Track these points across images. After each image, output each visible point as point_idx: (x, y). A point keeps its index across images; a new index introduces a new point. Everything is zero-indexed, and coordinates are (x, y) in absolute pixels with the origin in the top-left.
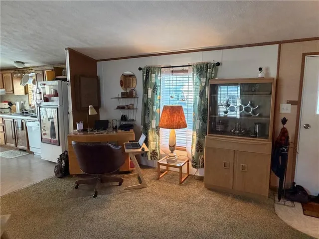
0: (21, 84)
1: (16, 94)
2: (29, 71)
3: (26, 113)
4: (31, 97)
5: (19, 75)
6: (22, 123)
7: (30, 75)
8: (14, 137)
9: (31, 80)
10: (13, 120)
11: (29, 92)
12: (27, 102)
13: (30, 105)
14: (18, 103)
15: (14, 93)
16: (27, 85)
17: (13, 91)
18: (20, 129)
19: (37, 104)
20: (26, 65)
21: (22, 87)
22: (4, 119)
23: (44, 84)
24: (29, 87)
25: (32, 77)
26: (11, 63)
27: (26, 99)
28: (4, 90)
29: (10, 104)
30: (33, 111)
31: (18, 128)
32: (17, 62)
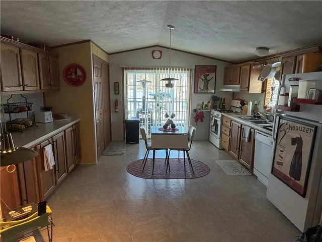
0: (258, 80)
1: (251, 91)
2: (273, 60)
3: (257, 117)
4: (268, 96)
5: (259, 66)
6: (250, 132)
7: (274, 65)
8: (238, 147)
9: (273, 74)
10: (242, 125)
11: (267, 89)
12: (262, 103)
13: (265, 108)
14: (251, 103)
15: (248, 90)
16: (267, 79)
17: (248, 88)
18: (246, 139)
19: (277, 112)
20: (271, 52)
21: (260, 83)
22: (233, 122)
23: (297, 80)
24: (268, 82)
25: (275, 68)
26: (251, 51)
27: (261, 98)
28: (239, 86)
29: (243, 103)
30: (267, 117)
31: (245, 137)
32: (260, 48)
